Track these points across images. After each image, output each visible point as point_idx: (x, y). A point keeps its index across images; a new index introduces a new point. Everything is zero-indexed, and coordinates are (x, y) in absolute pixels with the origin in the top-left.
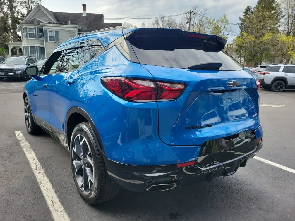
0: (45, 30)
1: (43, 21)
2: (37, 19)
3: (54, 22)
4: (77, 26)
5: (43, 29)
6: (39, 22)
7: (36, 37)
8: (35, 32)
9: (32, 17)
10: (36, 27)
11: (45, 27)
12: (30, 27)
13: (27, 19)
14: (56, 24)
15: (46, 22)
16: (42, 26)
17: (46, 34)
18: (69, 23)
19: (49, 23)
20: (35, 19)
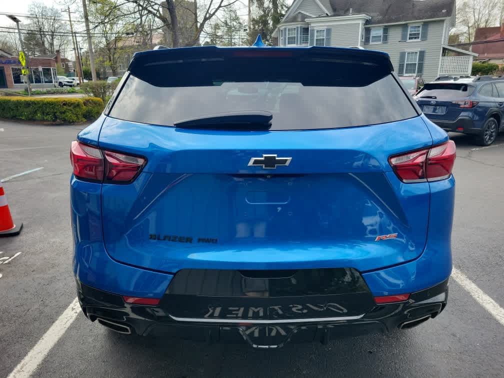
0: (312, 29)
1: (311, 15)
2: (302, 12)
3: (327, 14)
4: (364, 15)
5: (308, 28)
6: (304, 17)
7: (297, 43)
8: (297, 34)
9: (296, 11)
10: (299, 26)
11: (312, 25)
12: (290, 27)
13: (289, 15)
14: (331, 16)
15: (315, 15)
16: (308, 24)
17: (312, 35)
18: (351, 11)
19: (319, 17)
20: (300, 13)
